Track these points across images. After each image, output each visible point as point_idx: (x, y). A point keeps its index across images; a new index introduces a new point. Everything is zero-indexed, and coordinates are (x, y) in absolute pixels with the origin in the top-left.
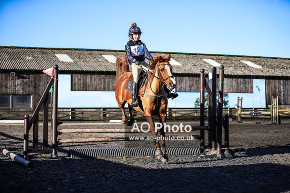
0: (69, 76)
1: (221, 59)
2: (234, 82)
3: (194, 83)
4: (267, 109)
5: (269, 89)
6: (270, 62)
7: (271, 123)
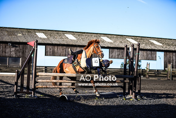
0: (44, 47)
1: (138, 39)
2: (145, 53)
3: (121, 53)
4: (165, 70)
5: (166, 58)
6: (167, 41)
7: (167, 79)
